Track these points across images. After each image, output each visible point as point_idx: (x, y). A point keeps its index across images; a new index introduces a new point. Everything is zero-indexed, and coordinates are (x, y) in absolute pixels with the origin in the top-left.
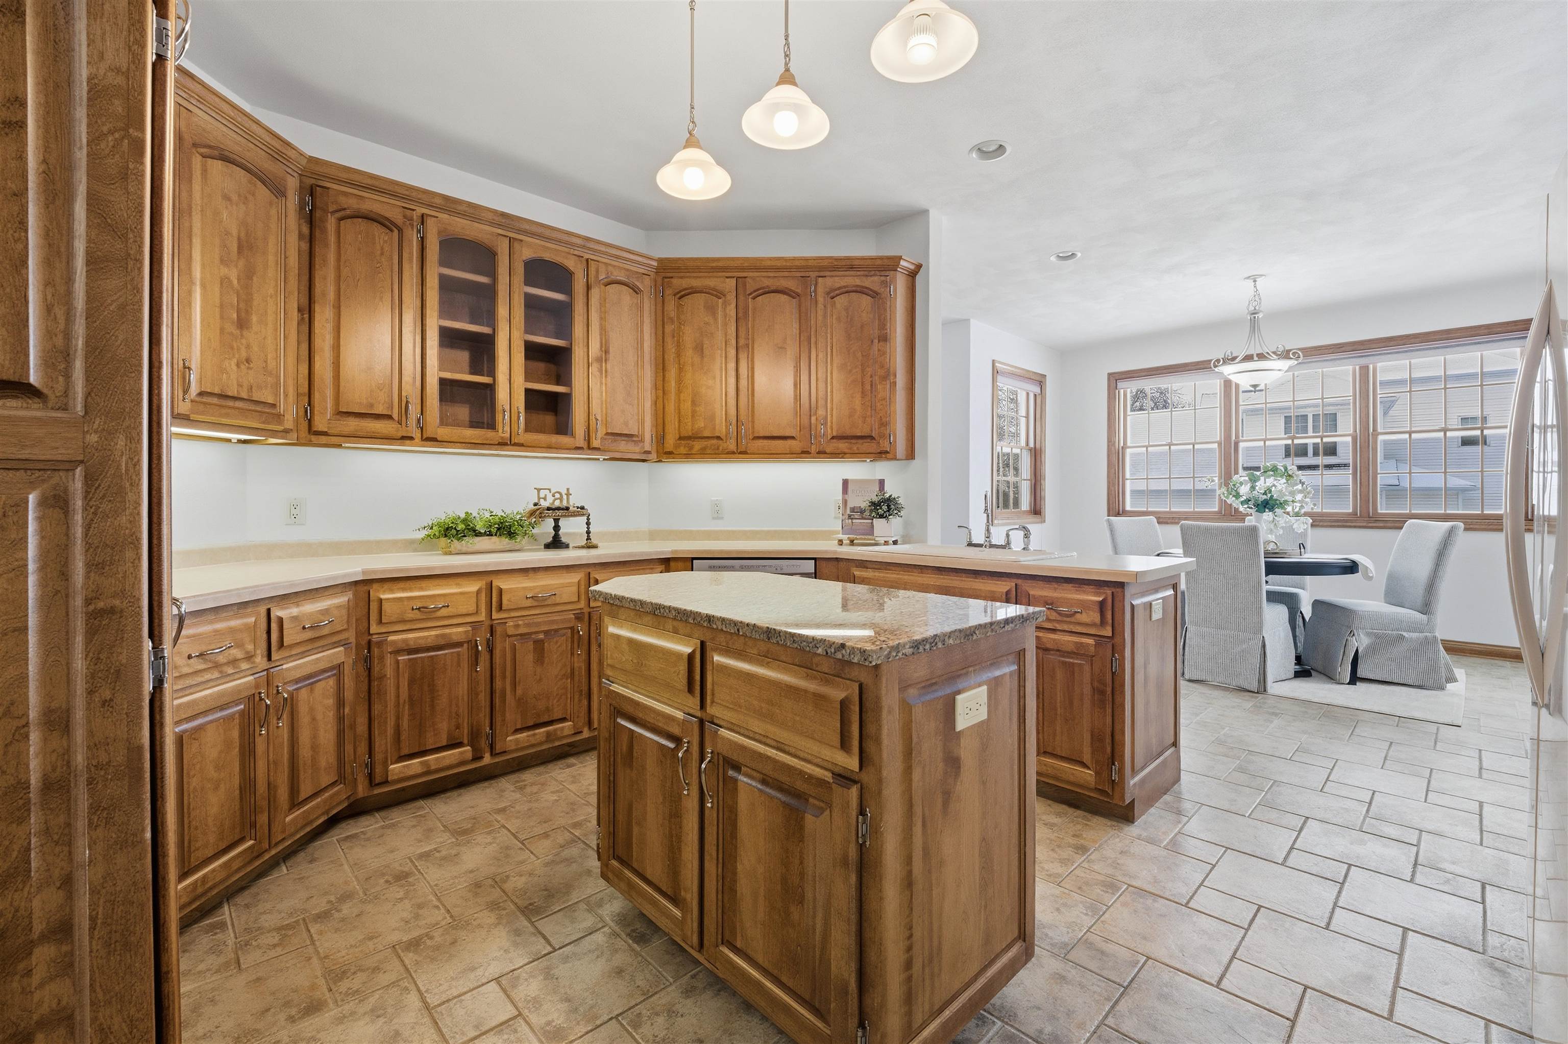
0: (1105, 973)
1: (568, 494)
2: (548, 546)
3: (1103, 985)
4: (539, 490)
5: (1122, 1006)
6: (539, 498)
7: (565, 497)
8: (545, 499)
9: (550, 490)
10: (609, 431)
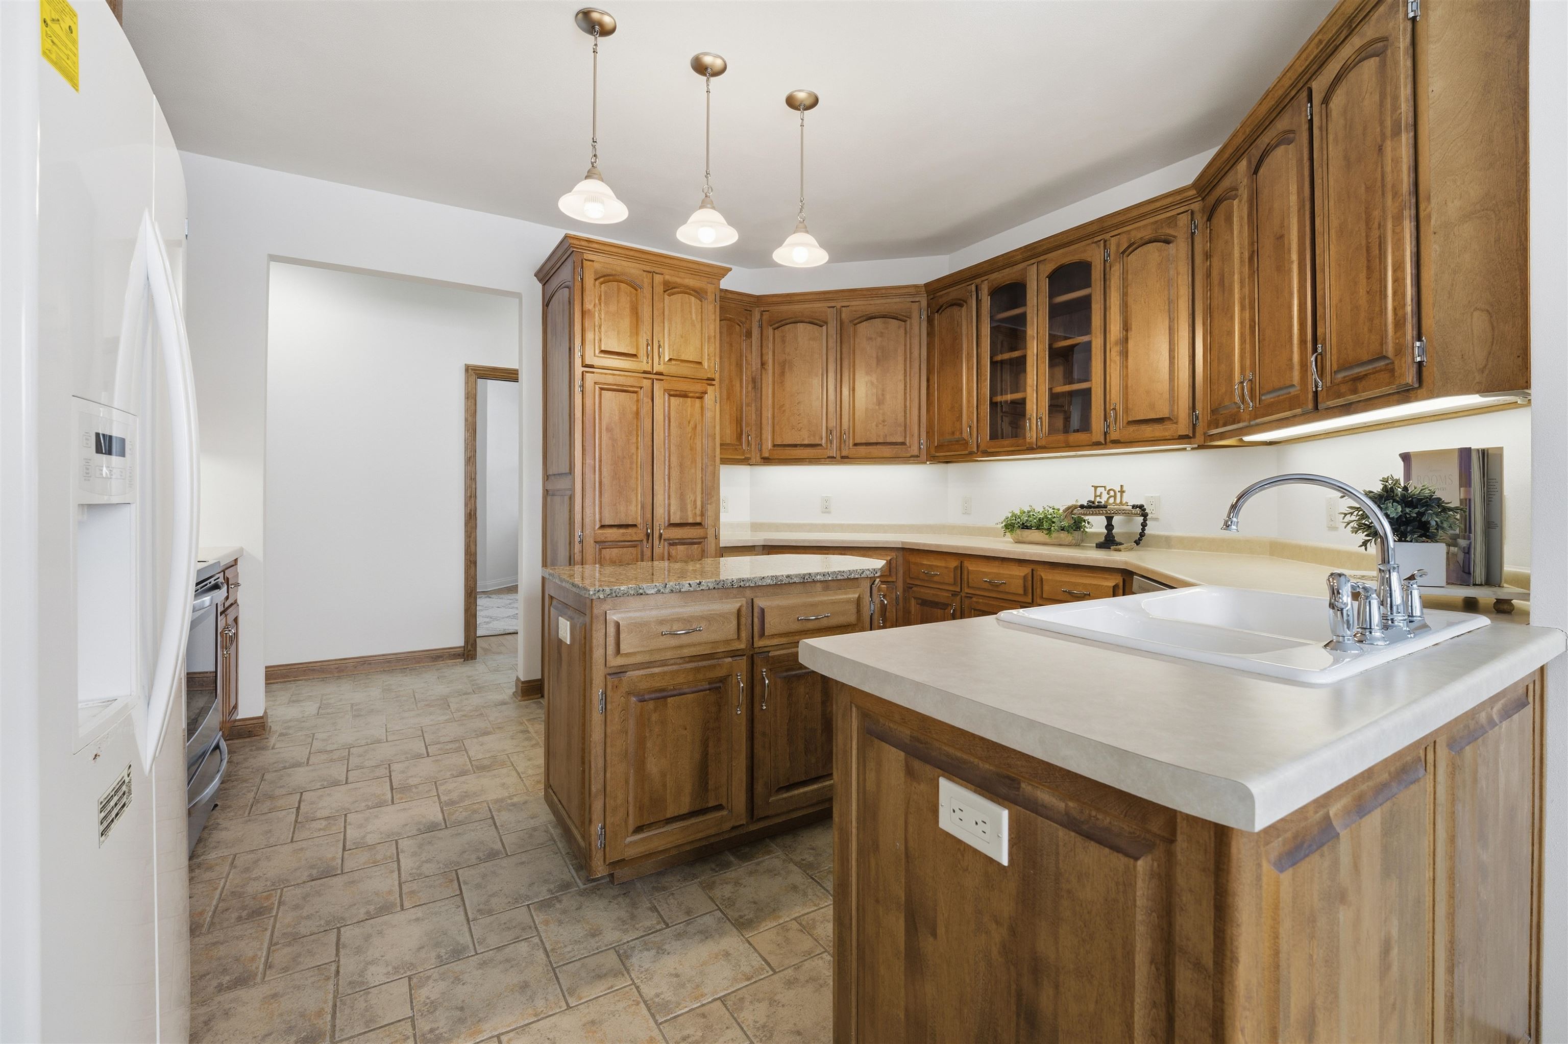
0: (578, 964)
1: (1122, 492)
2: (1100, 546)
3: (568, 956)
4: (1096, 488)
5: (540, 955)
6: (1096, 496)
7: (1119, 495)
8: (1100, 496)
9: (1105, 487)
10: (1130, 420)
